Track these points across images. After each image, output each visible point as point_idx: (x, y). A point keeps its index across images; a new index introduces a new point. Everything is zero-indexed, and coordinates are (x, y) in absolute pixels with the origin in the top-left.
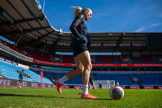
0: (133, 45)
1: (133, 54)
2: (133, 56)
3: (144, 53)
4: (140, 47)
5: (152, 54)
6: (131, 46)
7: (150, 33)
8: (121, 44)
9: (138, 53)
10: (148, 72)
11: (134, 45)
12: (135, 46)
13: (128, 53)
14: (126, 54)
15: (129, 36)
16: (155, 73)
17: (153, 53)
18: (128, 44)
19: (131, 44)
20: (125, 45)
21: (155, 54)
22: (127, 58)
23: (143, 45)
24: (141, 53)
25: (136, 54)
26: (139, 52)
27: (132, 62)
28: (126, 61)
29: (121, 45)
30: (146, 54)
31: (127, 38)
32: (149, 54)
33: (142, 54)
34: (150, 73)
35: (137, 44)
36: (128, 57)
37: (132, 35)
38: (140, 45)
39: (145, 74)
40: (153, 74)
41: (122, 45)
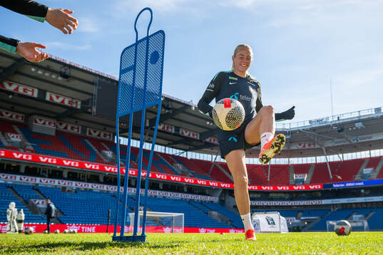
0: (48, 98)
1: (36, 122)
2: (34, 130)
3: (66, 128)
4: (65, 107)
5: (87, 134)
6: (41, 98)
7: (107, 79)
8: (10, 85)
9: (50, 123)
10: (74, 183)
11: (51, 98)
12: (52, 103)
13: (17, 117)
14: (11, 117)
15: (47, 69)
16: (90, 190)
17: (90, 133)
18: (33, 91)
19: (42, 92)
20: (21, 90)
21: (95, 135)
22: (15, 132)
23: (74, 105)
24: (59, 126)
25: (44, 126)
26: (53, 121)
27: (31, 148)
28: (12, 142)
29: (8, 87)
30: (72, 131)
31: (40, 72)
32: (80, 133)
33: (61, 128)
34: (78, 189)
35: (58, 97)
36: (17, 129)
37: (57, 67)
38: (66, 102)
39: (64, 188)
40: (86, 190)
41: (12, 88)
